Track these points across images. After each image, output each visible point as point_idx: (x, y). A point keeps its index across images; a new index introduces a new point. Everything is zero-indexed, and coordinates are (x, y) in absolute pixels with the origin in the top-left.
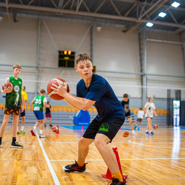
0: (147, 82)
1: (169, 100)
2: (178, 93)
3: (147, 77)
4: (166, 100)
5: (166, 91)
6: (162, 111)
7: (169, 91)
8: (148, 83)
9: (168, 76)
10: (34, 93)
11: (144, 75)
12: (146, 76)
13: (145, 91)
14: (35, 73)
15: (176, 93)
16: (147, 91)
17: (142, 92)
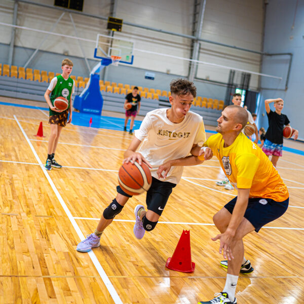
0: (199, 52)
1: (230, 86)
2: (247, 77)
3: (200, 44)
4: (226, 85)
5: (228, 73)
6: (217, 103)
7: (232, 73)
8: (201, 55)
9: (235, 47)
10: (9, 45)
11: (197, 40)
12: (199, 42)
13: (195, 67)
14: (13, 9)
15: (242, 77)
16: (197, 66)
17: (190, 68)
